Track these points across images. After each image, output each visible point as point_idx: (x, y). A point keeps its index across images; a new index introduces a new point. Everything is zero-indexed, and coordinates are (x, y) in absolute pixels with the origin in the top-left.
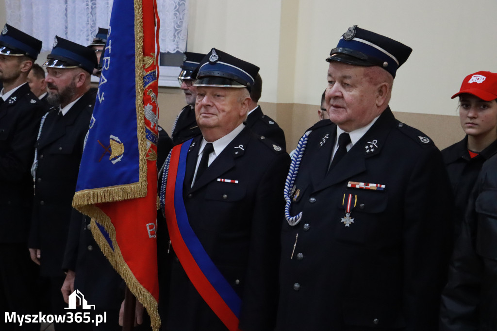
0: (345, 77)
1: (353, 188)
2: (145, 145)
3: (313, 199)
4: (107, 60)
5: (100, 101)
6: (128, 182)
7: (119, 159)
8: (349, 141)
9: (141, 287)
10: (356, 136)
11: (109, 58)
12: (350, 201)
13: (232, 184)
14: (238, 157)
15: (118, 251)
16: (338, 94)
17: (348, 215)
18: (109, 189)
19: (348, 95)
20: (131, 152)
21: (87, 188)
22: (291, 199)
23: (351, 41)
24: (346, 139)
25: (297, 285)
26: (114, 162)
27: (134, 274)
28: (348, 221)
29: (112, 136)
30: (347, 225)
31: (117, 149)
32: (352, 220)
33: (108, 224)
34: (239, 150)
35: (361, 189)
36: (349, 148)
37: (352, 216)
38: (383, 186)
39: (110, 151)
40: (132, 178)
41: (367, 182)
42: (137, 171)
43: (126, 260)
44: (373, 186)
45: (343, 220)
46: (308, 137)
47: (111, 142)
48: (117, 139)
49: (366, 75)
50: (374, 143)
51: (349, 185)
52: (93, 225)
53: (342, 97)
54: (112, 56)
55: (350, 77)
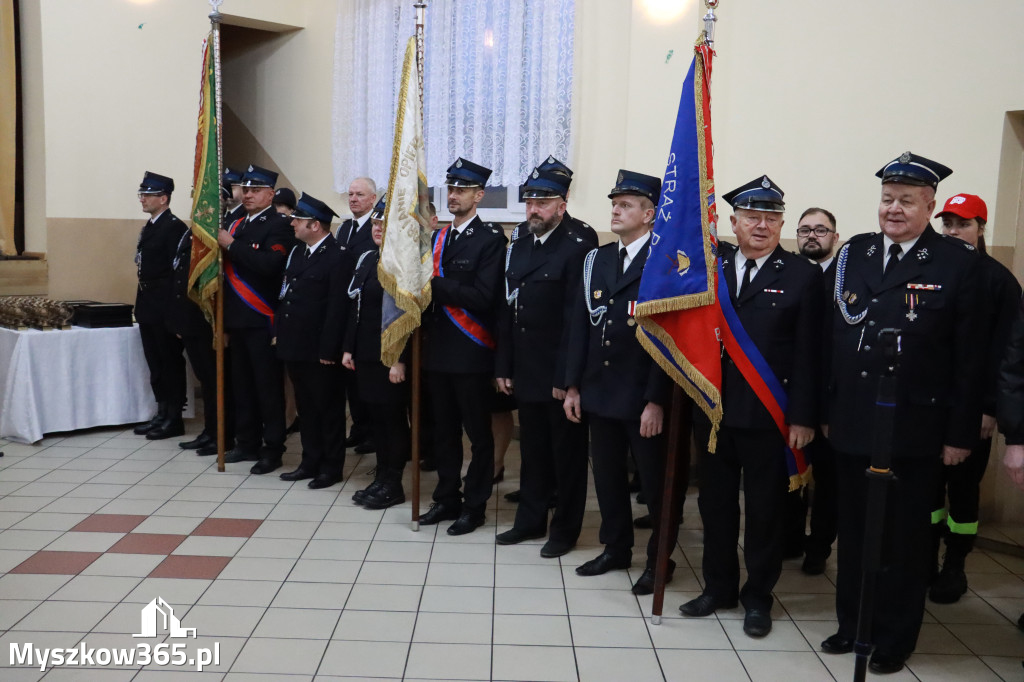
0: (906, 196)
1: (913, 289)
2: (710, 258)
3: (875, 300)
4: (672, 184)
5: (666, 220)
6: (695, 291)
7: (686, 272)
8: (900, 250)
9: (711, 384)
10: (906, 247)
11: (674, 181)
12: (912, 300)
13: (778, 293)
14: (779, 270)
15: (680, 357)
16: (899, 210)
17: (912, 311)
18: (677, 298)
19: (909, 211)
20: (698, 265)
21: (654, 298)
22: (846, 302)
23: (907, 165)
24: (895, 249)
25: (864, 373)
26: (681, 274)
27: (703, 374)
28: (912, 316)
29: (679, 251)
30: (912, 320)
31: (684, 263)
32: (916, 316)
33: (663, 334)
34: (779, 264)
35: (920, 290)
36: (900, 257)
37: (915, 312)
38: (940, 287)
39: (678, 264)
40: (701, 287)
41: (925, 284)
42: (705, 282)
43: (692, 362)
44: (930, 287)
45: (907, 316)
46: (849, 249)
47: (679, 256)
48: (683, 253)
49: (922, 193)
50: (925, 251)
51: (909, 286)
52: (640, 333)
53: (903, 213)
54: (677, 179)
55: (910, 196)
